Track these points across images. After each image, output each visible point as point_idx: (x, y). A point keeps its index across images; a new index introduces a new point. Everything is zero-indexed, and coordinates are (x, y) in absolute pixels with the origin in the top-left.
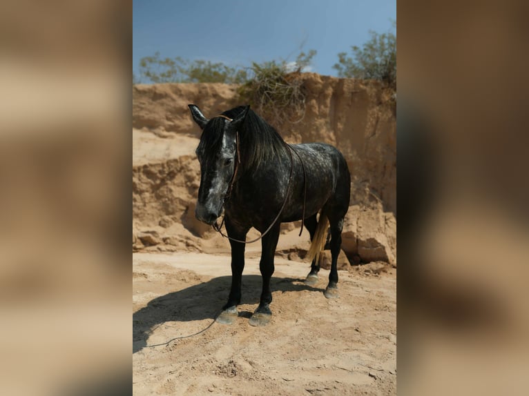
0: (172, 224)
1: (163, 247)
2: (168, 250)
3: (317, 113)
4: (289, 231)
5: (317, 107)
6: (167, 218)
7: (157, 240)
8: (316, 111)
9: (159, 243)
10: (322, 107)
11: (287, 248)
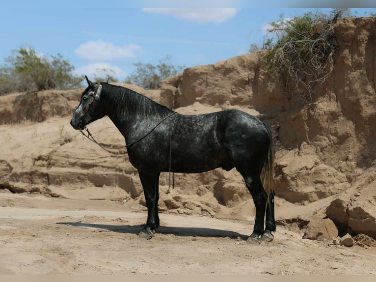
0: (206, 193)
1: (182, 210)
2: (185, 213)
3: (351, 65)
4: (311, 202)
5: (350, 57)
6: (202, 187)
7: (178, 204)
8: (349, 62)
9: (179, 207)
10: (356, 56)
11: (290, 217)
